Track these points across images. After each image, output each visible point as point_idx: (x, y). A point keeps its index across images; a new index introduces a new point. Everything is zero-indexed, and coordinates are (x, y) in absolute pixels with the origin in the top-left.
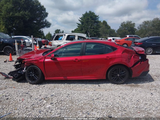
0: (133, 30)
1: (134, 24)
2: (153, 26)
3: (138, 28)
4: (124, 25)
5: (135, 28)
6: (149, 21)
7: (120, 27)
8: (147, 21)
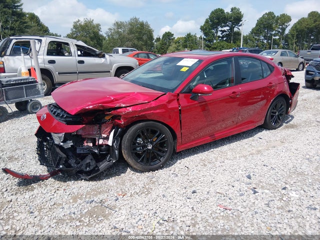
0: (99, 39)
1: (98, 25)
2: (131, 32)
3: (106, 34)
4: (81, 25)
5: (101, 33)
6: (123, 22)
7: (72, 29)
8: (121, 22)
